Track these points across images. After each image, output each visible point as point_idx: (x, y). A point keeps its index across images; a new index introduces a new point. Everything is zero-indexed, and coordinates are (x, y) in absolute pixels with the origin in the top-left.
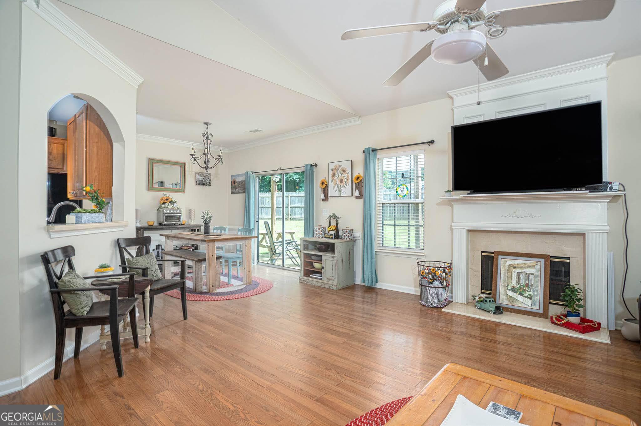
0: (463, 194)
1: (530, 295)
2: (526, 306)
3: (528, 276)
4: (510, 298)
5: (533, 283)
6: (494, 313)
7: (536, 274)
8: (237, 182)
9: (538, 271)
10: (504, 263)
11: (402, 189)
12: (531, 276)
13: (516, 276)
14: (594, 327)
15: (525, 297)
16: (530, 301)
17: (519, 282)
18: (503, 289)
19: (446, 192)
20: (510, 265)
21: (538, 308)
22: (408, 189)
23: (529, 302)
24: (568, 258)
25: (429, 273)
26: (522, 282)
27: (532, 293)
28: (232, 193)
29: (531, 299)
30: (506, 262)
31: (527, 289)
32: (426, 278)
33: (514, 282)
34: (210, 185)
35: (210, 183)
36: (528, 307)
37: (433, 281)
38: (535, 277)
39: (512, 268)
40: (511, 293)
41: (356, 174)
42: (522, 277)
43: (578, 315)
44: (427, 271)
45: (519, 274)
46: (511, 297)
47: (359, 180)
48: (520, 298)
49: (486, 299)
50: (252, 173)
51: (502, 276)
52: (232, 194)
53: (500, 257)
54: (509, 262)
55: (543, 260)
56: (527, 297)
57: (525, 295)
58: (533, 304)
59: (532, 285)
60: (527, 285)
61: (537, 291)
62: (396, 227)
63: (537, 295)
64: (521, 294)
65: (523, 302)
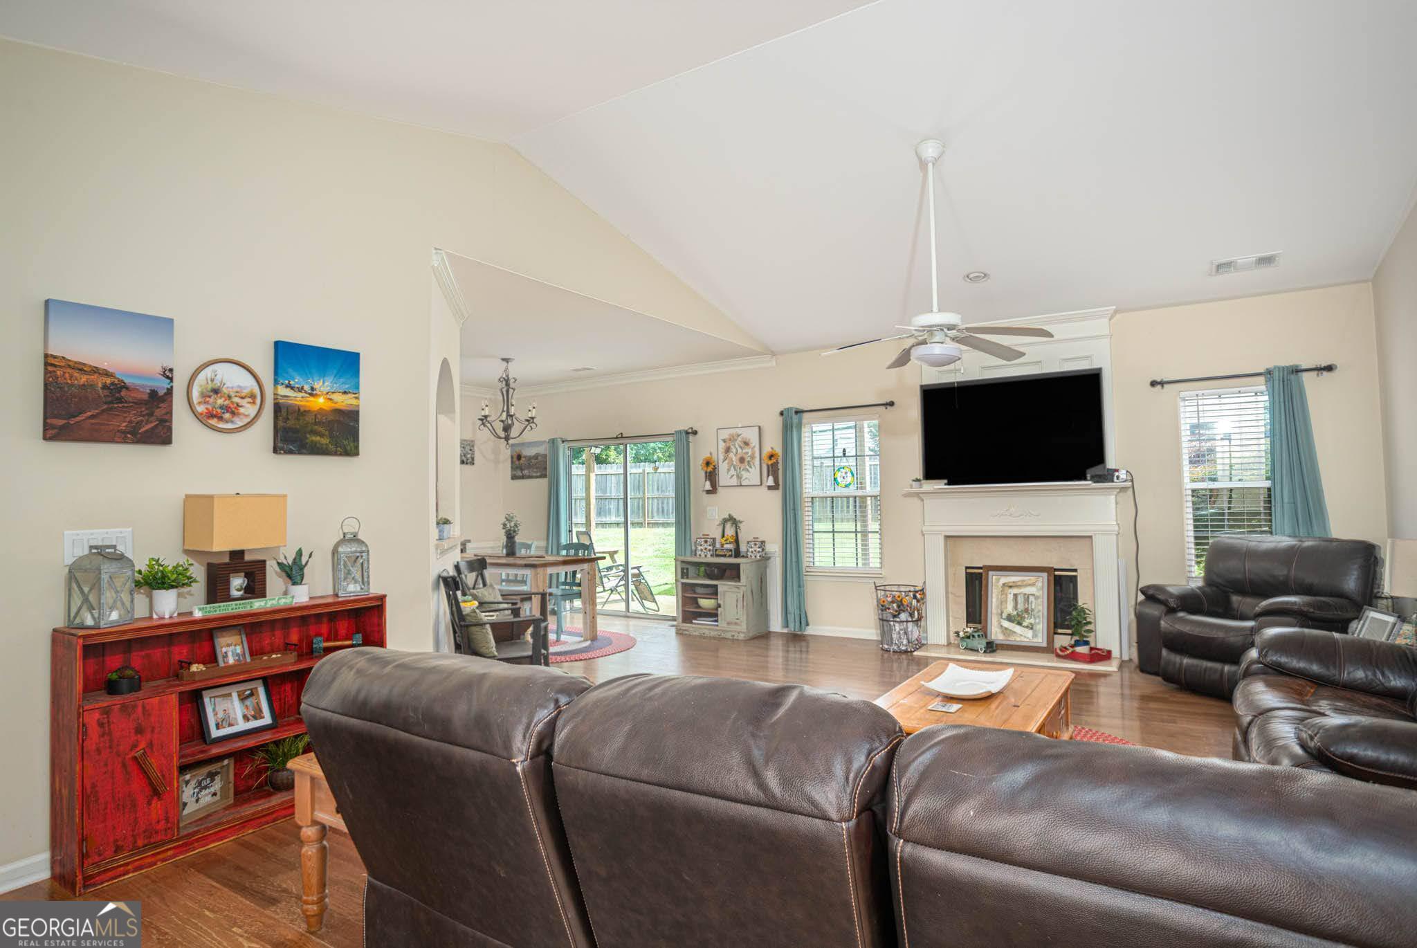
0: (940, 485)
1: (1031, 624)
2: (1025, 640)
3: (1027, 598)
4: (1005, 631)
5: (1033, 607)
6: (985, 652)
7: (1037, 594)
8: (525, 457)
9: (1039, 590)
10: (996, 582)
11: (843, 475)
12: (1032, 599)
13: (1012, 598)
14: (1105, 656)
15: (1024, 627)
16: (1031, 631)
17: (1016, 608)
18: (996, 619)
19: (914, 481)
20: (1004, 584)
21: (1041, 640)
22: (853, 475)
23: (1029, 633)
24: (1075, 570)
25: (893, 602)
26: (1021, 607)
27: (1032, 621)
28: (514, 477)
29: (1032, 628)
30: (998, 580)
31: (1026, 616)
32: (889, 609)
33: (1009, 608)
34: (473, 464)
35: (473, 459)
36: (1028, 640)
37: (899, 614)
38: (1037, 598)
39: (1006, 588)
40: (1006, 624)
41: (767, 450)
42: (1020, 599)
43: (1087, 643)
44: (890, 599)
45: (1015, 596)
46: (1006, 629)
47: (774, 460)
48: (1017, 629)
49: (974, 634)
50: (563, 442)
51: (994, 600)
52: (512, 479)
53: (991, 573)
54: (1003, 580)
55: (1045, 575)
56: (1027, 627)
57: (1025, 624)
58: (1035, 635)
59: (1033, 610)
60: (1026, 610)
61: (1039, 617)
62: (836, 534)
63: (1039, 623)
64: (1020, 624)
65: (1023, 635)
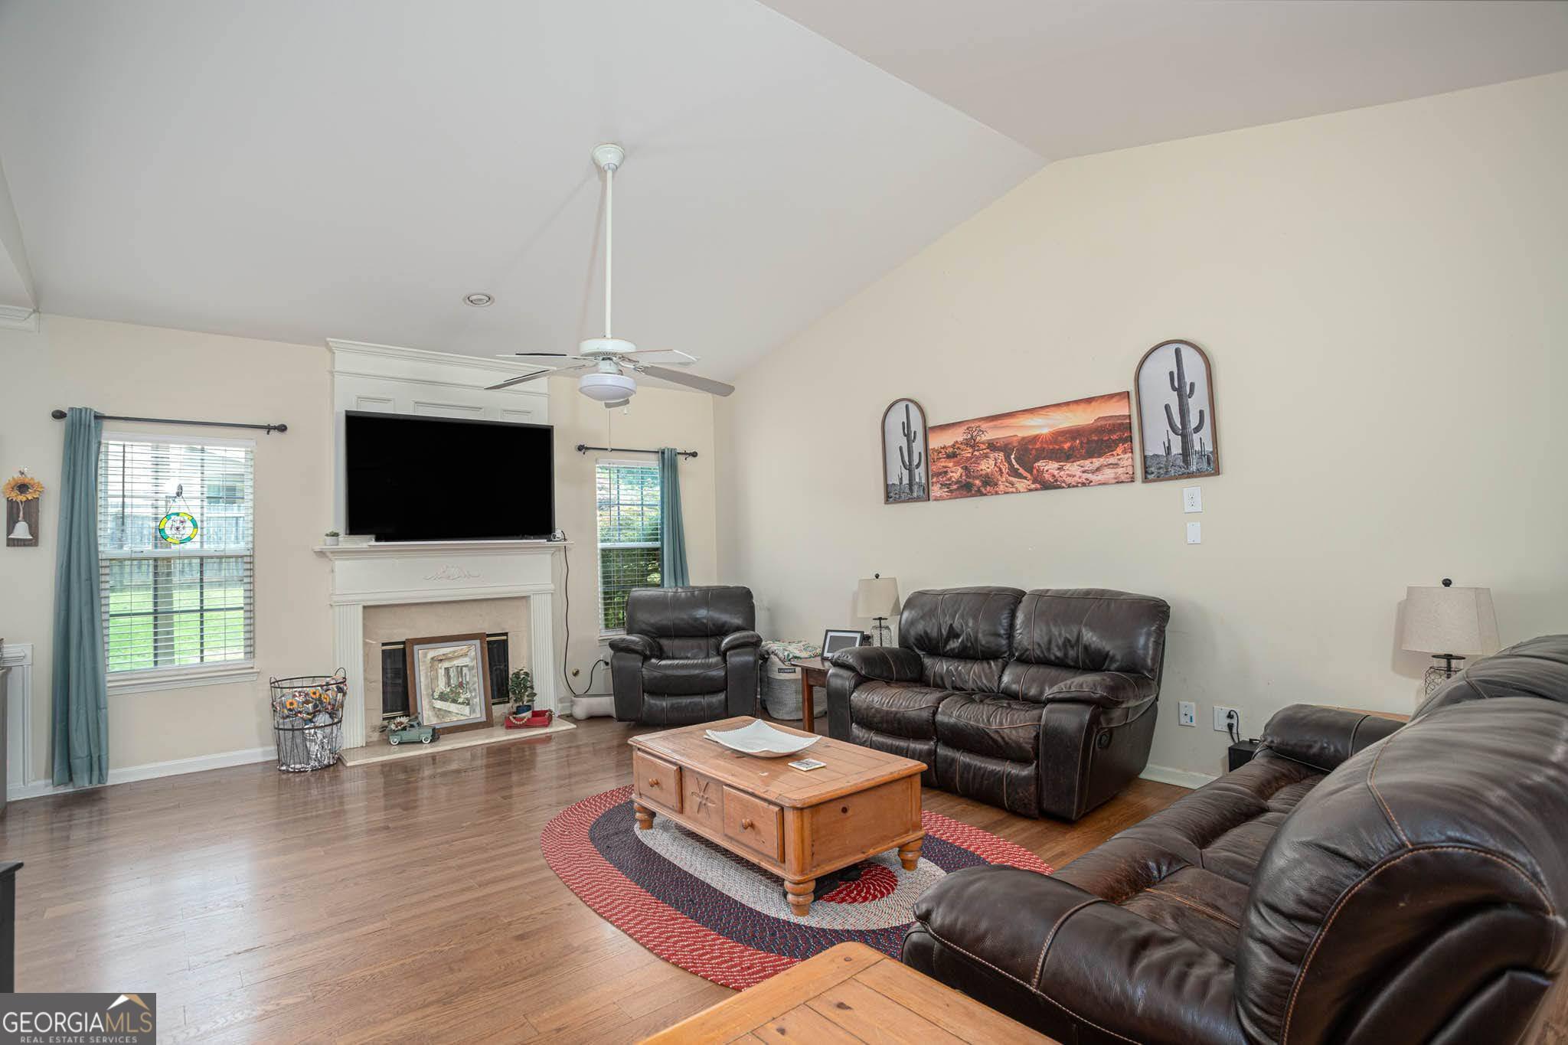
1: (467, 699)
2: (463, 718)
3: (460, 670)
4: (439, 712)
5: (468, 680)
6: (431, 741)
7: (471, 664)
9: (472, 660)
10: (423, 657)
12: (465, 670)
13: (443, 673)
14: (542, 718)
15: (459, 703)
16: (468, 707)
17: (448, 684)
18: (427, 700)
19: (327, 535)
20: (432, 659)
21: (479, 715)
23: (466, 710)
24: (505, 633)
25: (307, 702)
26: (454, 682)
27: (468, 695)
29: (468, 704)
30: (425, 655)
31: (461, 691)
32: (300, 712)
33: (442, 686)
36: (466, 718)
37: (314, 717)
38: (471, 669)
39: (436, 663)
40: (439, 704)
42: (452, 673)
43: (529, 708)
44: (301, 699)
45: (447, 670)
46: (440, 710)
48: (452, 707)
49: (412, 723)
51: (422, 679)
53: (416, 647)
54: (431, 654)
55: (477, 642)
56: (463, 703)
57: (460, 700)
58: (472, 711)
59: (468, 683)
60: (461, 685)
61: (475, 689)
63: (475, 697)
64: (454, 701)
65: (459, 713)
